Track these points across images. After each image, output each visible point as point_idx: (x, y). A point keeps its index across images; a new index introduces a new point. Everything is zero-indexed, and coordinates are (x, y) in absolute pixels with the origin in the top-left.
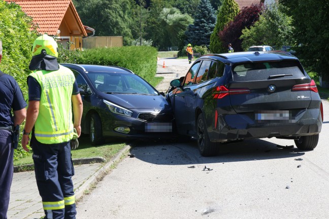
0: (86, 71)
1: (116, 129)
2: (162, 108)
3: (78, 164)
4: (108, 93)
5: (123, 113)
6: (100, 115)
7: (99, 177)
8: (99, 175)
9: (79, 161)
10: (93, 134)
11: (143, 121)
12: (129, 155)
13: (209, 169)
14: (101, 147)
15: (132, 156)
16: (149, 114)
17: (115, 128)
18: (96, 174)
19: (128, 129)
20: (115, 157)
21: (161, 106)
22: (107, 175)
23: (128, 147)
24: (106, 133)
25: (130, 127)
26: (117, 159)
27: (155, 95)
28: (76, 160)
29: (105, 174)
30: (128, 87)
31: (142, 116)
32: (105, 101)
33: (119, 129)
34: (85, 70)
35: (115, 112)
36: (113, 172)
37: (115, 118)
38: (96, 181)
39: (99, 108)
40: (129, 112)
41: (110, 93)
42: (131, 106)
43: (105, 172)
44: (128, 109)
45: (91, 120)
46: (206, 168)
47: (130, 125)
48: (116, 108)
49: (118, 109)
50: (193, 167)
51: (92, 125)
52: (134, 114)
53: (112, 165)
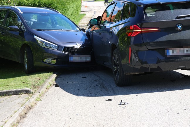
0: (22, 12)
1: (44, 61)
2: (83, 42)
3: (8, 95)
4: (39, 30)
5: (51, 47)
6: (31, 48)
7: (23, 113)
8: (23, 111)
9: (9, 92)
10: (26, 64)
11: (67, 53)
12: (54, 85)
13: (125, 104)
14: (32, 76)
15: (57, 86)
16: (72, 48)
17: (44, 59)
18: (21, 110)
19: (55, 61)
20: (42, 87)
21: (81, 40)
22: (31, 110)
23: (55, 76)
24: (37, 64)
25: (56, 59)
26: (43, 90)
27: (77, 31)
28: (7, 92)
29: (30, 108)
30: (56, 24)
31: (66, 49)
32: (35, 37)
33: (46, 60)
34: (20, 11)
35: (44, 46)
36: (38, 106)
37: (44, 51)
38: (19, 119)
39: (31, 42)
40: (55, 46)
41: (40, 30)
42: (57, 41)
43: (30, 106)
44: (54, 43)
45: (24, 52)
46: (122, 102)
47: (56, 57)
48: (44, 43)
49: (46, 44)
50: (110, 100)
51: (25, 56)
52: (59, 48)
53: (37, 97)
